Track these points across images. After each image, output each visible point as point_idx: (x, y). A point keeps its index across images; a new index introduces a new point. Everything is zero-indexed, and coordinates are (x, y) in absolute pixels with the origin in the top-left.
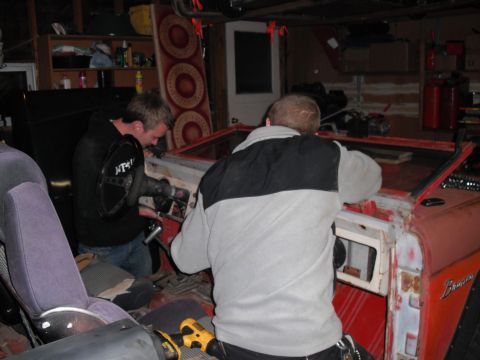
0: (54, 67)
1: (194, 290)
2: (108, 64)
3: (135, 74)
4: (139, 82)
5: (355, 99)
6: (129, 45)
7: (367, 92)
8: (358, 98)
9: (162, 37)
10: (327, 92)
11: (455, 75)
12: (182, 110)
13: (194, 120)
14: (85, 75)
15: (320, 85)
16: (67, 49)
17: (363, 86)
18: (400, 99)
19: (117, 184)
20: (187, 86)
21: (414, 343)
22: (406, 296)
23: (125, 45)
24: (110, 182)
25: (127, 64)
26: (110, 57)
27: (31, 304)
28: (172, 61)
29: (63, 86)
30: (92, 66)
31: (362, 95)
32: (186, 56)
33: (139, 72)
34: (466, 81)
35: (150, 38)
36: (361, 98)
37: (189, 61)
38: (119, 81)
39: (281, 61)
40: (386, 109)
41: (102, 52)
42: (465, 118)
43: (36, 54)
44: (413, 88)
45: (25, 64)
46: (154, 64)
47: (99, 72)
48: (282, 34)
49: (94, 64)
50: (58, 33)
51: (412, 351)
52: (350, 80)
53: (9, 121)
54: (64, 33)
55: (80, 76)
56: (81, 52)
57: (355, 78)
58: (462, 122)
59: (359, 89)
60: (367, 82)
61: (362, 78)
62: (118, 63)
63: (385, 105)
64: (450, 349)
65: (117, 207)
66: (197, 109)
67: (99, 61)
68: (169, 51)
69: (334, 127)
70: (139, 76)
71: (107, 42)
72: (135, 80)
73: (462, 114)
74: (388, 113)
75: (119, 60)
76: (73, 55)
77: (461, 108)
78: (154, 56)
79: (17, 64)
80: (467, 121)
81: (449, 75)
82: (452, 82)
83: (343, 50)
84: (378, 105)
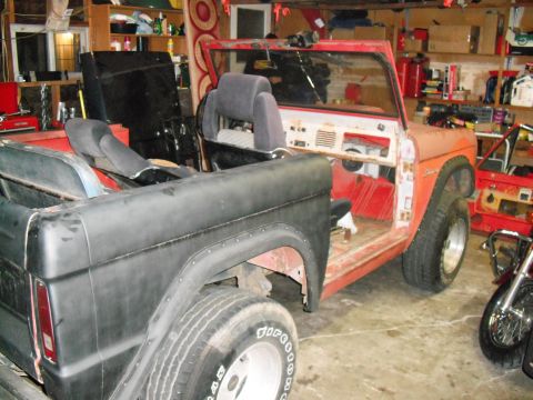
0: (112, 31)
2: (149, 31)
3: (168, 41)
4: (171, 48)
5: (336, 71)
6: (165, 17)
10: (314, 64)
11: (420, 55)
12: (204, 74)
14: (130, 40)
16: (120, 17)
18: (374, 72)
21: (410, 202)
22: (405, 175)
23: (161, 17)
25: (163, 32)
26: (150, 25)
28: (199, 32)
30: (137, 33)
32: (209, 28)
33: (171, 40)
34: (427, 60)
35: (180, 11)
37: (210, 32)
38: (155, 47)
40: (363, 80)
41: (145, 21)
42: (426, 89)
43: (90, 20)
48: (285, 14)
49: (139, 31)
51: (409, 206)
54: (119, 4)
55: (126, 40)
56: (131, 20)
58: (424, 91)
62: (155, 32)
63: (361, 77)
64: (427, 211)
67: (143, 29)
68: (197, 24)
70: (171, 43)
71: (148, 13)
72: (167, 46)
73: (424, 86)
74: (365, 83)
75: (157, 29)
76: (124, 22)
77: (424, 81)
78: (183, 26)
80: (427, 91)
81: (415, 55)
82: (417, 60)
83: (330, 30)
84: (354, 76)
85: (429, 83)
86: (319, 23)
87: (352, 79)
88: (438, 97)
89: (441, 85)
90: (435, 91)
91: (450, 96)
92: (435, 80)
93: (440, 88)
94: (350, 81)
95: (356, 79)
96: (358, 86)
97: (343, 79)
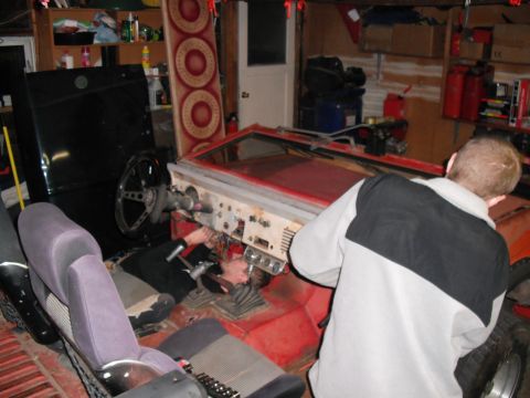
0: (56, 44)
2: (113, 39)
3: (142, 49)
4: (146, 58)
5: (375, 76)
6: (135, 18)
7: (387, 70)
8: (378, 75)
9: (171, 11)
11: (480, 64)
12: (191, 89)
13: (203, 100)
14: (88, 51)
15: (338, 60)
16: (70, 24)
17: (384, 63)
18: (421, 81)
19: (136, 199)
20: (196, 63)
23: (131, 19)
24: (130, 197)
25: (133, 39)
26: (116, 31)
27: (94, 358)
28: (183, 36)
29: (65, 64)
30: (96, 41)
31: (383, 73)
32: (197, 31)
33: (146, 48)
34: (491, 70)
35: (158, 10)
36: (381, 76)
37: (199, 35)
38: (124, 59)
39: (297, 29)
40: (406, 91)
41: (106, 26)
42: (487, 110)
43: (35, 29)
44: (436, 71)
45: (22, 38)
46: (162, 38)
47: (103, 48)
48: (300, 7)
49: (99, 39)
50: (60, 6)
52: (371, 57)
53: (7, 100)
54: (66, 6)
55: (83, 51)
56: (84, 28)
57: (376, 56)
58: (483, 114)
59: (379, 66)
60: (388, 60)
61: (383, 57)
62: (123, 38)
63: (406, 86)
66: (207, 88)
67: (103, 35)
68: (179, 25)
69: (352, 141)
70: (146, 51)
71: (113, 15)
72: (141, 56)
73: (484, 106)
74: (408, 95)
75: (124, 34)
76: (75, 30)
77: (484, 100)
78: (162, 29)
79: (14, 38)
80: (489, 113)
81: (474, 63)
82: (476, 71)
83: (365, 25)
84: (397, 85)
85: (491, 102)
86: (354, 15)
87: (394, 88)
88: (503, 122)
89: (507, 107)
90: (499, 113)
91: (519, 123)
92: (501, 98)
93: (505, 111)
94: (391, 91)
95: (398, 89)
96: (400, 98)
97: (384, 87)
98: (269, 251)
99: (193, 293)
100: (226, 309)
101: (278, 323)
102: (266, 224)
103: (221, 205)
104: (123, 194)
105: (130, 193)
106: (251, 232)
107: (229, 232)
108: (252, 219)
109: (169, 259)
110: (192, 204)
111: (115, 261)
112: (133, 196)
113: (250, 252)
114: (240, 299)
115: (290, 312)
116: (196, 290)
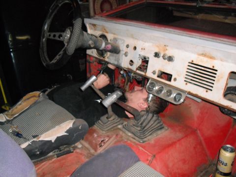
1: (120, 126)
19: (57, 38)
24: (52, 37)
65: (58, 57)
98: (172, 83)
99: (104, 118)
100: (133, 133)
101: (178, 146)
102: (170, 59)
103: (128, 46)
104: (47, 34)
105: (52, 34)
106: (155, 67)
107: (134, 68)
108: (157, 55)
109: (83, 88)
110: (103, 45)
111: (44, 92)
112: (54, 36)
113: (153, 85)
114: (144, 124)
115: (186, 136)
116: (106, 116)
